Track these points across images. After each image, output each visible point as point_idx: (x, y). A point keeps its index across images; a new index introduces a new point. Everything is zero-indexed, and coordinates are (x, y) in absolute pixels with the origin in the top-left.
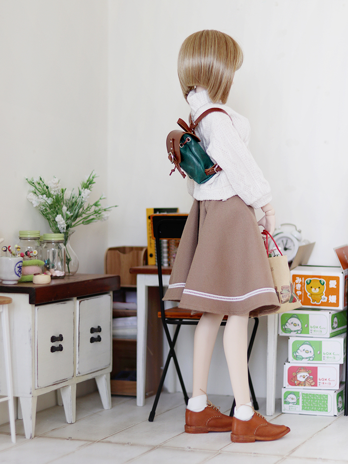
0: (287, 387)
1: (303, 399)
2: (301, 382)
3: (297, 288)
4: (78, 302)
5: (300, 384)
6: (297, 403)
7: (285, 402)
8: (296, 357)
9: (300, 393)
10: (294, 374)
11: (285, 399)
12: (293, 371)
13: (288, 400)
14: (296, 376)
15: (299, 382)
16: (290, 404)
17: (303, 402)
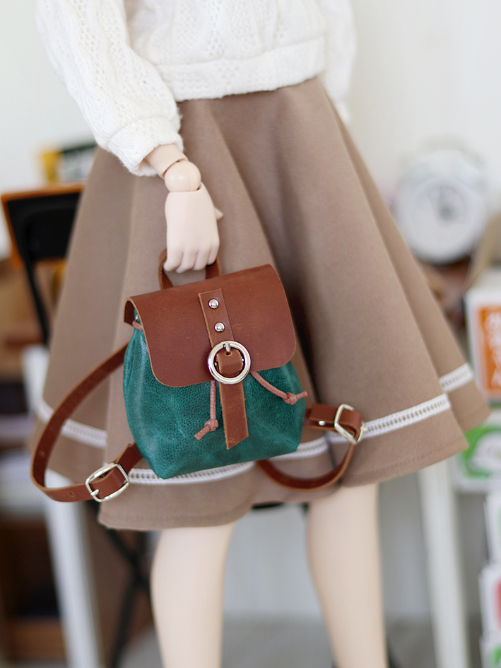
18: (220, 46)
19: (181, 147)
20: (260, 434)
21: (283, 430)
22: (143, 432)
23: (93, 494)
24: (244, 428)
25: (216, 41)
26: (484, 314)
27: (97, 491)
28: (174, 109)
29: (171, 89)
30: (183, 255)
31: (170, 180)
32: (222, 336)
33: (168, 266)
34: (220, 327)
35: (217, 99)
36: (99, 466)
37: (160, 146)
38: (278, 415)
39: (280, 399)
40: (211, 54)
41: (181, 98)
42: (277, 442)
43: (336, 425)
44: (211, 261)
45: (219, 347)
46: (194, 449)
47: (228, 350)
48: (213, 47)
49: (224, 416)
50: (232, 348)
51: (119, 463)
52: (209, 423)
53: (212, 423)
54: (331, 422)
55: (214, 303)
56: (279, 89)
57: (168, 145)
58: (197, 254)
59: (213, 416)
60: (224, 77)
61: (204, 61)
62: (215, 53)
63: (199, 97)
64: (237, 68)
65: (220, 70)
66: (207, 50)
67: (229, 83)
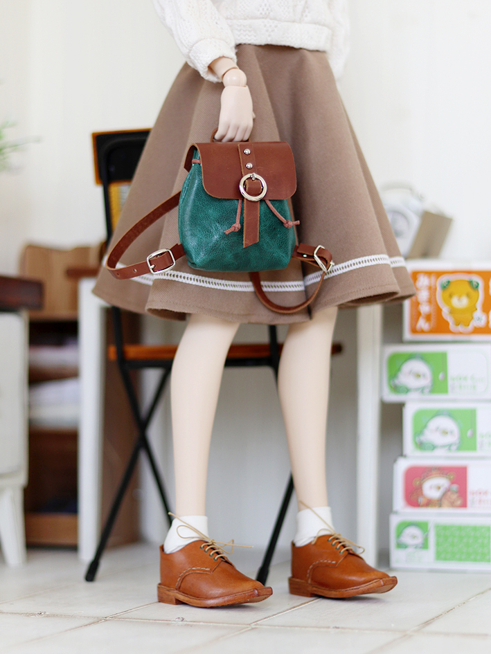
1: (438, 536)
2: (431, 499)
5: (429, 503)
6: (424, 545)
7: (401, 546)
8: (421, 445)
9: (431, 524)
10: (416, 483)
11: (398, 536)
12: (416, 477)
13: (406, 539)
14: (421, 486)
15: (426, 500)
16: (410, 550)
17: (438, 544)
18: (268, 9)
19: (236, 60)
20: (265, 246)
22: (188, 233)
23: (150, 268)
24: (256, 234)
25: (266, 5)
26: (415, 275)
27: (153, 266)
30: (229, 127)
31: (226, 81)
32: (250, 170)
33: (217, 136)
34: (250, 165)
35: (260, 45)
36: (157, 250)
37: (223, 57)
38: (279, 236)
39: (282, 223)
40: (261, 14)
42: (275, 255)
43: (316, 257)
44: (246, 138)
45: (248, 176)
47: (253, 179)
48: (263, 9)
49: (245, 223)
50: (256, 178)
51: (171, 250)
52: (235, 224)
53: (237, 225)
54: (312, 254)
55: (247, 151)
56: (301, 49)
57: (227, 58)
58: (238, 128)
59: (238, 220)
60: (267, 31)
61: (256, 18)
62: (264, 13)
63: (249, 42)
64: (276, 26)
65: (265, 26)
66: (259, 10)
67: (269, 36)
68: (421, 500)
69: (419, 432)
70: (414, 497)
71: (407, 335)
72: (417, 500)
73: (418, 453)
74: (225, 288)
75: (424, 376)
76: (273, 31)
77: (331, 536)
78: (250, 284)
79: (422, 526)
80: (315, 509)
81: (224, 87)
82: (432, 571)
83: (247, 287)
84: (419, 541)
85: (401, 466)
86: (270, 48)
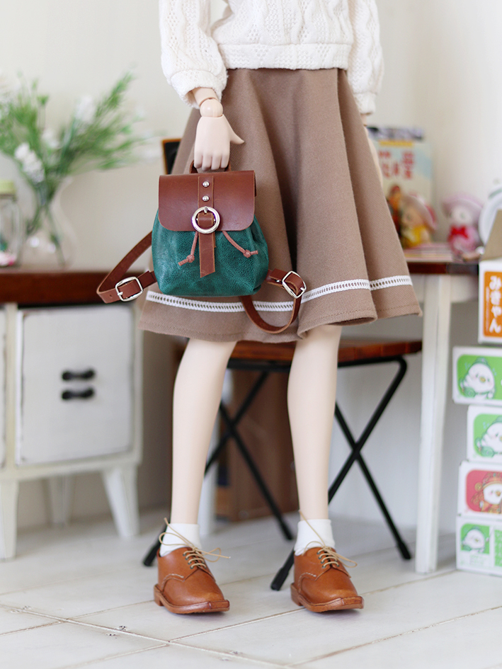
0: (466, 515)
1: (497, 541)
2: (491, 505)
3: (493, 302)
4: (20, 314)
5: (489, 508)
6: (486, 550)
7: (464, 547)
8: (481, 450)
9: (491, 530)
10: (478, 487)
11: (463, 538)
12: (477, 480)
13: (469, 542)
14: (482, 490)
15: (487, 505)
16: (473, 553)
17: (497, 549)
18: (257, 35)
20: (227, 275)
21: (243, 275)
23: (119, 294)
24: (212, 265)
25: (255, 31)
26: (489, 275)
27: (121, 293)
28: (225, 73)
29: (224, 59)
30: (202, 157)
32: (206, 203)
34: (206, 198)
35: (254, 70)
37: (199, 88)
38: (240, 264)
39: (241, 253)
40: (251, 39)
41: (233, 67)
42: (238, 283)
43: (284, 283)
45: (201, 209)
46: (183, 276)
47: (206, 212)
48: (252, 35)
50: (208, 211)
51: (139, 279)
52: (189, 256)
53: (191, 257)
55: (206, 184)
57: (206, 88)
58: (212, 158)
59: (192, 252)
60: (259, 55)
61: (247, 43)
62: (253, 38)
63: (244, 67)
64: (267, 51)
65: (256, 51)
66: (248, 36)
67: (261, 60)
68: (482, 504)
69: (479, 438)
70: (475, 500)
71: (482, 338)
72: (479, 505)
73: (479, 458)
74: (210, 310)
75: (488, 380)
76: (264, 55)
77: (320, 548)
78: (240, 304)
79: (483, 529)
80: (309, 521)
81: (201, 116)
82: (492, 575)
83: (237, 308)
84: (481, 545)
85: (465, 470)
86: (264, 70)
